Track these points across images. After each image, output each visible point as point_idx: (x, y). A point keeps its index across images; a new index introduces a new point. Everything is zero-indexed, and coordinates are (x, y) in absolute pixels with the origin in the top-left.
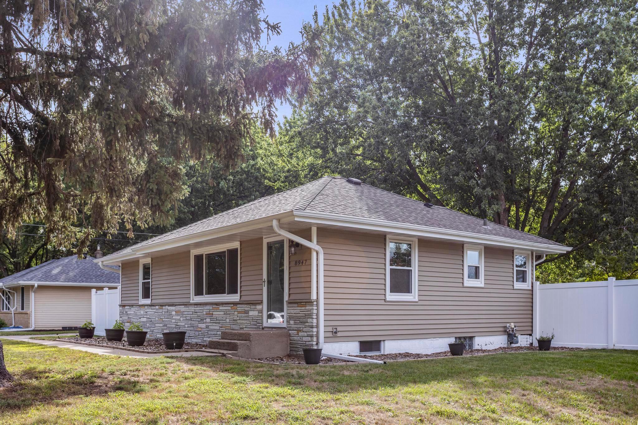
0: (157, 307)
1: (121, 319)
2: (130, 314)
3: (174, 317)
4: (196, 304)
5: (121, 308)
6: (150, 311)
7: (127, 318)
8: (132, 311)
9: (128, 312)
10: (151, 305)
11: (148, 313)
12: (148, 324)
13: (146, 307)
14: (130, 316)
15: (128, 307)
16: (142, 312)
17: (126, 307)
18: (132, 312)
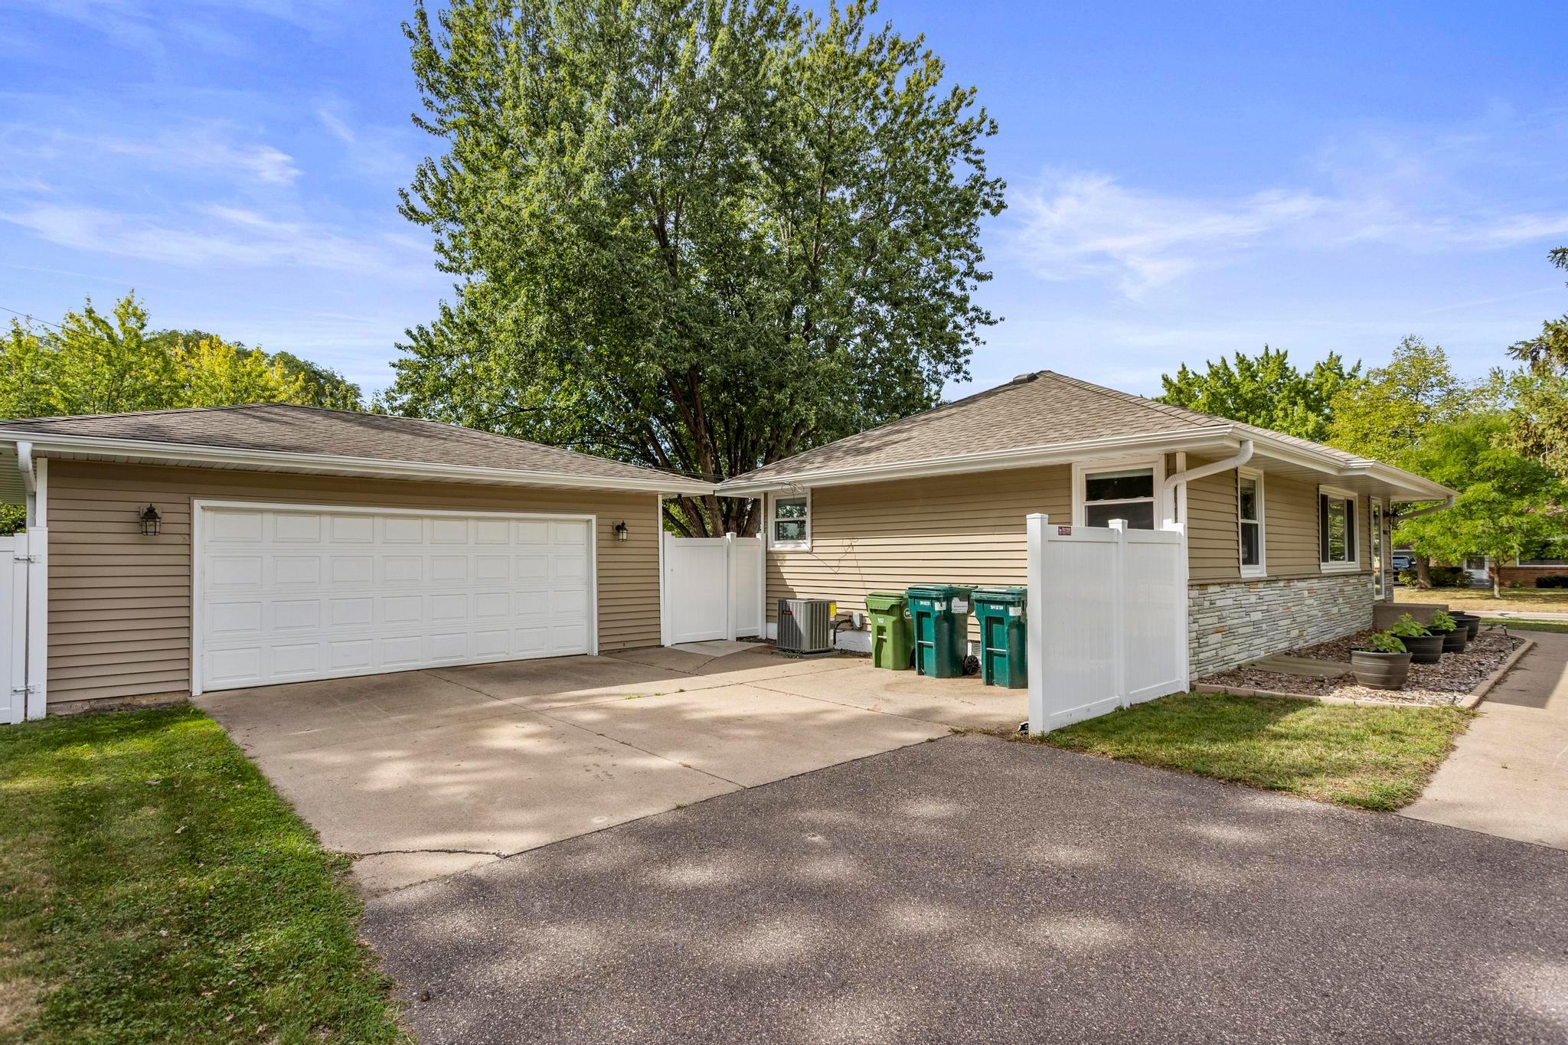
0: (1281, 584)
1: (1195, 626)
2: (1222, 609)
3: (1307, 602)
4: (1330, 576)
5: (1195, 593)
6: (1269, 593)
7: (1215, 620)
8: (1225, 598)
9: (1219, 603)
10: (1270, 581)
11: (1266, 598)
12: (1264, 626)
13: (1261, 585)
14: (1225, 613)
15: (1217, 589)
16: (1253, 599)
17: (1211, 589)
18: (1230, 602)
